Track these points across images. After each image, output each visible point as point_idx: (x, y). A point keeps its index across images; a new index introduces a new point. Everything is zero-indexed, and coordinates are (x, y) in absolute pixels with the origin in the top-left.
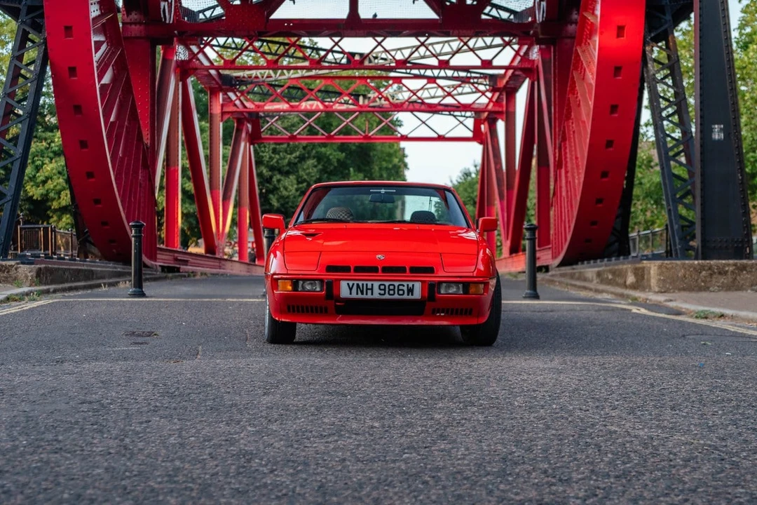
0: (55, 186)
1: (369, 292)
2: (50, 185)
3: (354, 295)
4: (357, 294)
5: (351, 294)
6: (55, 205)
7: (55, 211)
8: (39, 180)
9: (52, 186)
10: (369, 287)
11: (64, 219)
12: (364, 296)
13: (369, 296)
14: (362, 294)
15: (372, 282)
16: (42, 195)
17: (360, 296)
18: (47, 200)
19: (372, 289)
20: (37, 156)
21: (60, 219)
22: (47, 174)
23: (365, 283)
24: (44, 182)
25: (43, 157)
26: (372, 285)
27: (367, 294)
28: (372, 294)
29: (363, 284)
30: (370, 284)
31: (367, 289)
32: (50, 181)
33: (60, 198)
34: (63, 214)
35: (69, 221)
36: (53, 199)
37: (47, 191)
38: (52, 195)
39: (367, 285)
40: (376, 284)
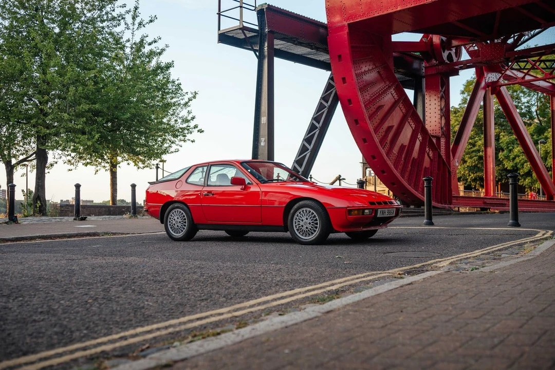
0: (520, 161)
2: (517, 160)
6: (522, 172)
7: (523, 175)
8: (511, 157)
9: (518, 161)
11: (527, 180)
16: (512, 166)
18: (518, 169)
20: (510, 144)
21: (525, 180)
22: (515, 154)
24: (514, 159)
25: (513, 144)
32: (517, 158)
33: (523, 167)
34: (527, 177)
35: (530, 181)
36: (520, 169)
37: (516, 163)
38: (519, 166)
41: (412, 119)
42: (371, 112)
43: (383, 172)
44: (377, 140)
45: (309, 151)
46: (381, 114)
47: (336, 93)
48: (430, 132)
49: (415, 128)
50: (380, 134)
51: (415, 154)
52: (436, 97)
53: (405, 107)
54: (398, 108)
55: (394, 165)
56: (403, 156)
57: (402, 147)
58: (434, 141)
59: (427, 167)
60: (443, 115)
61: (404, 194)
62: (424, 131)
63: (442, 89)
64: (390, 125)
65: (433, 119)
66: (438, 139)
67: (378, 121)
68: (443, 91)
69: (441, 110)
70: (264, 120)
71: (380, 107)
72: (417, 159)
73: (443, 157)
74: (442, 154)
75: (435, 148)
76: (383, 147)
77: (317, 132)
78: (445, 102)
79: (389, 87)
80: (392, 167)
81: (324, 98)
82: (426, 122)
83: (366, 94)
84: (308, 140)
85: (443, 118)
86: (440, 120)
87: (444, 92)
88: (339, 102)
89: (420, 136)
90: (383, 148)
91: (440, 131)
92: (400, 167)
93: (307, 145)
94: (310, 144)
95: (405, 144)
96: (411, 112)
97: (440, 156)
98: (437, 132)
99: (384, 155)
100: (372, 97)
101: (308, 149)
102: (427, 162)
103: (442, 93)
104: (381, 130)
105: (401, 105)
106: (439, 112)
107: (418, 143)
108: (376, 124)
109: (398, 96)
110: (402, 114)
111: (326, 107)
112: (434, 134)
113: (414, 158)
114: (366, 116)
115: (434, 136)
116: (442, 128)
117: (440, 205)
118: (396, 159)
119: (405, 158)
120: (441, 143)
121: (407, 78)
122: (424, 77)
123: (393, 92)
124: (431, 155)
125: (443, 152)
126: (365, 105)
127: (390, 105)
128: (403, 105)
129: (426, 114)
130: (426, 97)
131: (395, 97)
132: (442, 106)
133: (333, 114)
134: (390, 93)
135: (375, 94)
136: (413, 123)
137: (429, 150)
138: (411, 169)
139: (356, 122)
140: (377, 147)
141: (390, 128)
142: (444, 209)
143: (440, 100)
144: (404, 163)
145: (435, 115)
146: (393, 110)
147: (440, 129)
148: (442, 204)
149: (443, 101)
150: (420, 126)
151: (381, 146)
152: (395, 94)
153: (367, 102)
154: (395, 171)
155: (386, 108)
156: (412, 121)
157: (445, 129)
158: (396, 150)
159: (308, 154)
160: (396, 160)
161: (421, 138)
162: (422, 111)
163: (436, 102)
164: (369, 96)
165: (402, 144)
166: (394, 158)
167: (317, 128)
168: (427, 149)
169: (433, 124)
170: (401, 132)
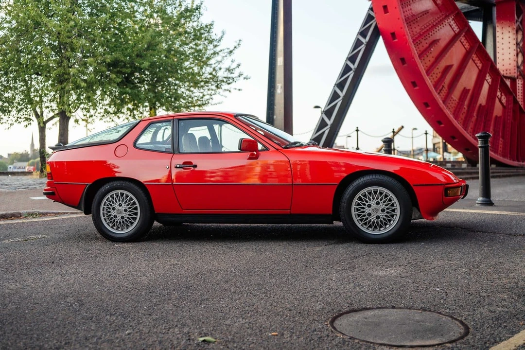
41: (477, 56)
42: (422, 49)
43: (440, 123)
44: (429, 82)
45: (341, 98)
46: (435, 51)
47: (376, 27)
48: (502, 73)
49: (482, 67)
50: (434, 76)
51: (482, 99)
52: (510, 29)
53: (468, 42)
54: (458, 44)
55: (454, 114)
56: (466, 103)
57: (465, 91)
58: (508, 83)
59: (498, 116)
60: (520, 51)
61: (467, 150)
62: (494, 71)
63: (518, 17)
64: (448, 64)
65: (506, 57)
66: (513, 80)
67: (432, 60)
68: (520, 20)
69: (517, 44)
70: (280, 61)
71: (435, 42)
72: (484, 106)
73: (520, 103)
74: (518, 100)
75: (510, 92)
76: (438, 91)
77: (351, 74)
78: (523, 35)
79: (447, 17)
80: (451, 117)
81: (363, 33)
82: (498, 60)
83: (415, 26)
84: (340, 85)
85: (520, 55)
86: (515, 57)
87: (521, 23)
88: (381, 37)
89: (488, 78)
90: (439, 93)
91: (516, 71)
92: (462, 116)
93: (338, 91)
94: (341, 89)
95: (468, 88)
96: (477, 48)
97: (515, 102)
98: (512, 71)
99: (440, 102)
100: (423, 29)
101: (339, 97)
102: (498, 110)
103: (518, 23)
104: (436, 71)
105: (463, 39)
106: (515, 47)
107: (486, 87)
108: (429, 64)
109: (459, 28)
110: (464, 51)
111: (363, 43)
112: (508, 75)
113: (480, 105)
114: (415, 52)
115: (507, 78)
116: (518, 67)
117: (516, 163)
118: (457, 106)
119: (469, 106)
120: (518, 85)
121: (474, 8)
122: (494, 5)
123: (452, 23)
124: (504, 100)
125: (520, 97)
126: (414, 41)
127: (447, 40)
128: (466, 39)
129: (498, 50)
130: (498, 29)
131: (455, 30)
132: (519, 40)
133: (373, 52)
134: (447, 24)
135: (427, 26)
136: (479, 62)
137: (501, 94)
138: (477, 120)
139: (403, 61)
140: (430, 92)
141: (448, 68)
142: (522, 167)
143: (515, 32)
144: (468, 111)
145: (509, 51)
146: (452, 47)
147: (516, 68)
148: (518, 161)
149: (520, 33)
150: (489, 66)
151: (436, 91)
152: (454, 26)
153: (416, 36)
154: (455, 122)
155: (442, 44)
156: (477, 59)
157: (522, 68)
158: (456, 95)
159: (339, 102)
160: (456, 108)
161: (490, 80)
162: (492, 47)
163: (511, 35)
164: (419, 27)
165: (465, 88)
166: (453, 105)
167: (351, 69)
168: (499, 94)
169: (507, 62)
170: (463, 73)
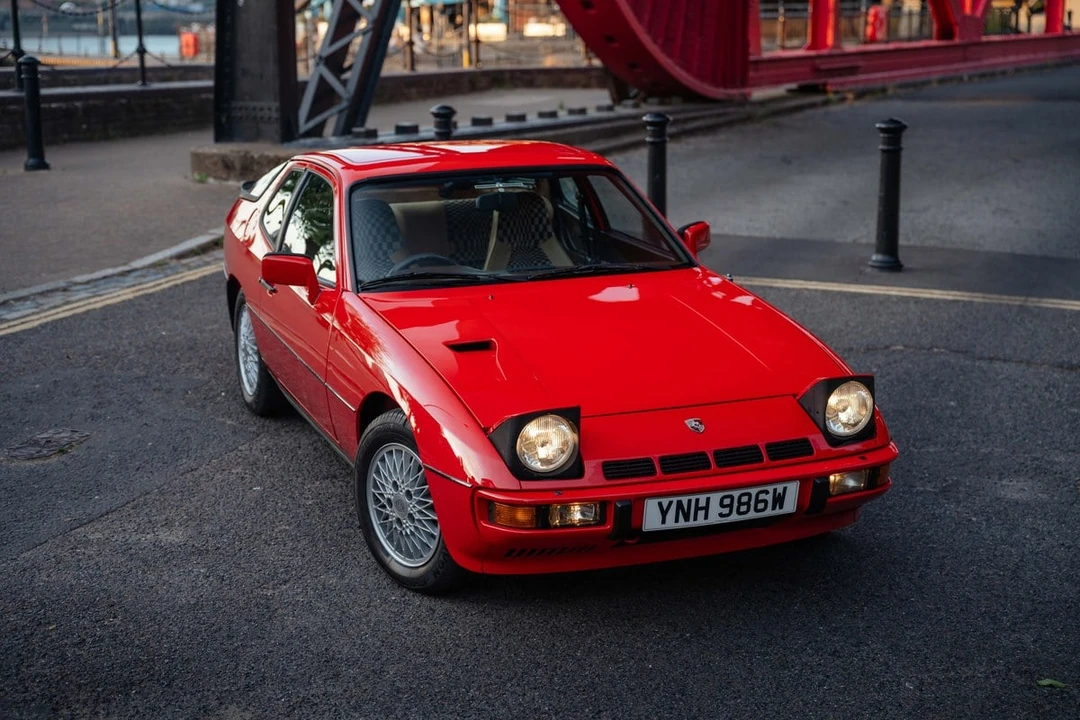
1: (701, 514)
3: (670, 524)
4: (677, 521)
5: (664, 522)
10: (702, 503)
12: (691, 523)
13: (701, 521)
14: (687, 519)
15: (708, 495)
17: (682, 524)
19: (706, 508)
23: (693, 498)
26: (708, 499)
27: (695, 519)
28: (706, 517)
29: (690, 501)
30: (703, 498)
31: (697, 508)
39: (697, 500)
40: (715, 498)
43: (587, 4)
117: (720, 93)
